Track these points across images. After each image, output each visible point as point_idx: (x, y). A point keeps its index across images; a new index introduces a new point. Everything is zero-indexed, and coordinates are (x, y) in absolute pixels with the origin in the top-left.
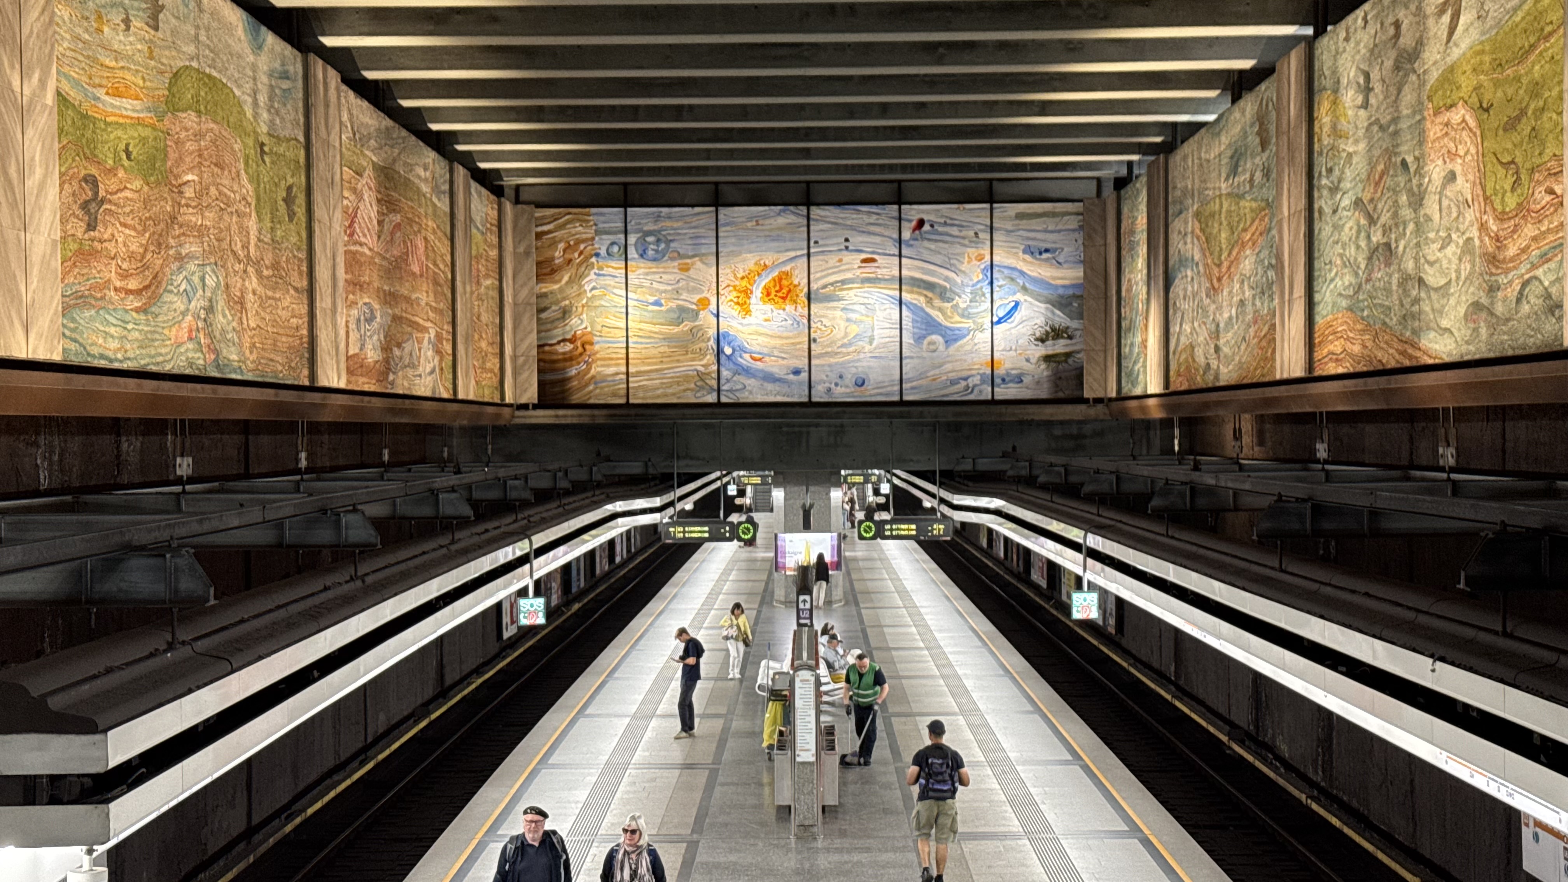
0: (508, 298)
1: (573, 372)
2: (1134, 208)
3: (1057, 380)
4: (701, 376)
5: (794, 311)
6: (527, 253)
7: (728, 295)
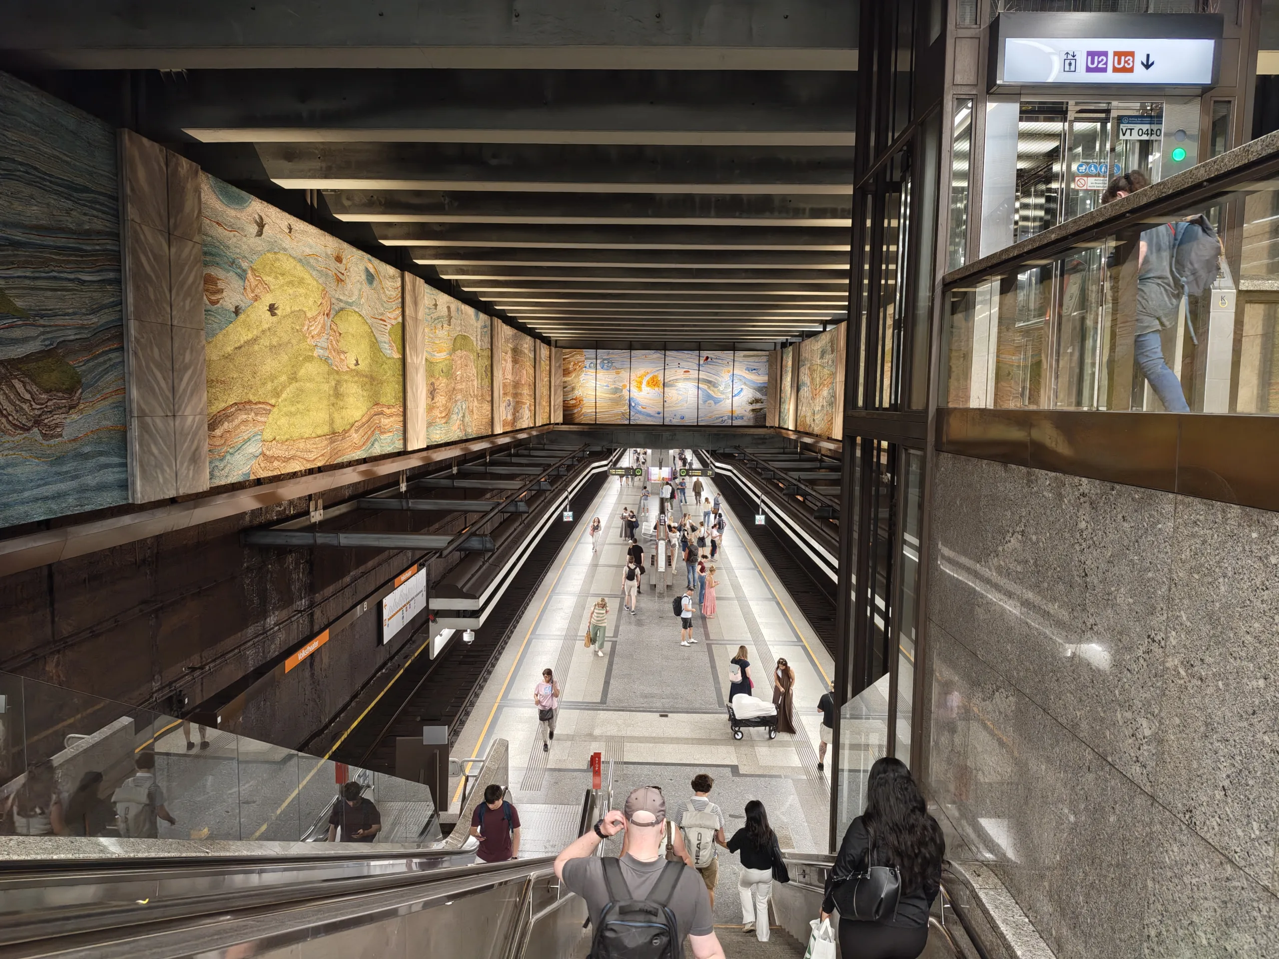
0: (553, 384)
1: (576, 411)
2: (787, 357)
3: (756, 419)
4: (623, 414)
5: (658, 390)
6: (560, 366)
7: (633, 384)
